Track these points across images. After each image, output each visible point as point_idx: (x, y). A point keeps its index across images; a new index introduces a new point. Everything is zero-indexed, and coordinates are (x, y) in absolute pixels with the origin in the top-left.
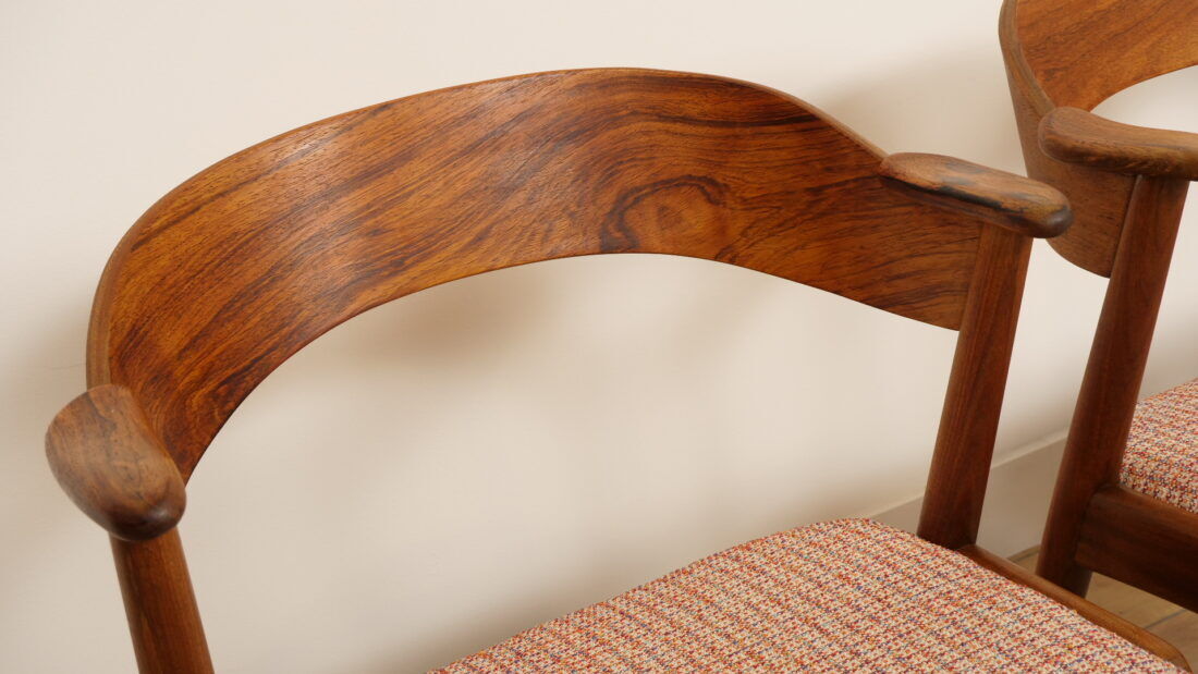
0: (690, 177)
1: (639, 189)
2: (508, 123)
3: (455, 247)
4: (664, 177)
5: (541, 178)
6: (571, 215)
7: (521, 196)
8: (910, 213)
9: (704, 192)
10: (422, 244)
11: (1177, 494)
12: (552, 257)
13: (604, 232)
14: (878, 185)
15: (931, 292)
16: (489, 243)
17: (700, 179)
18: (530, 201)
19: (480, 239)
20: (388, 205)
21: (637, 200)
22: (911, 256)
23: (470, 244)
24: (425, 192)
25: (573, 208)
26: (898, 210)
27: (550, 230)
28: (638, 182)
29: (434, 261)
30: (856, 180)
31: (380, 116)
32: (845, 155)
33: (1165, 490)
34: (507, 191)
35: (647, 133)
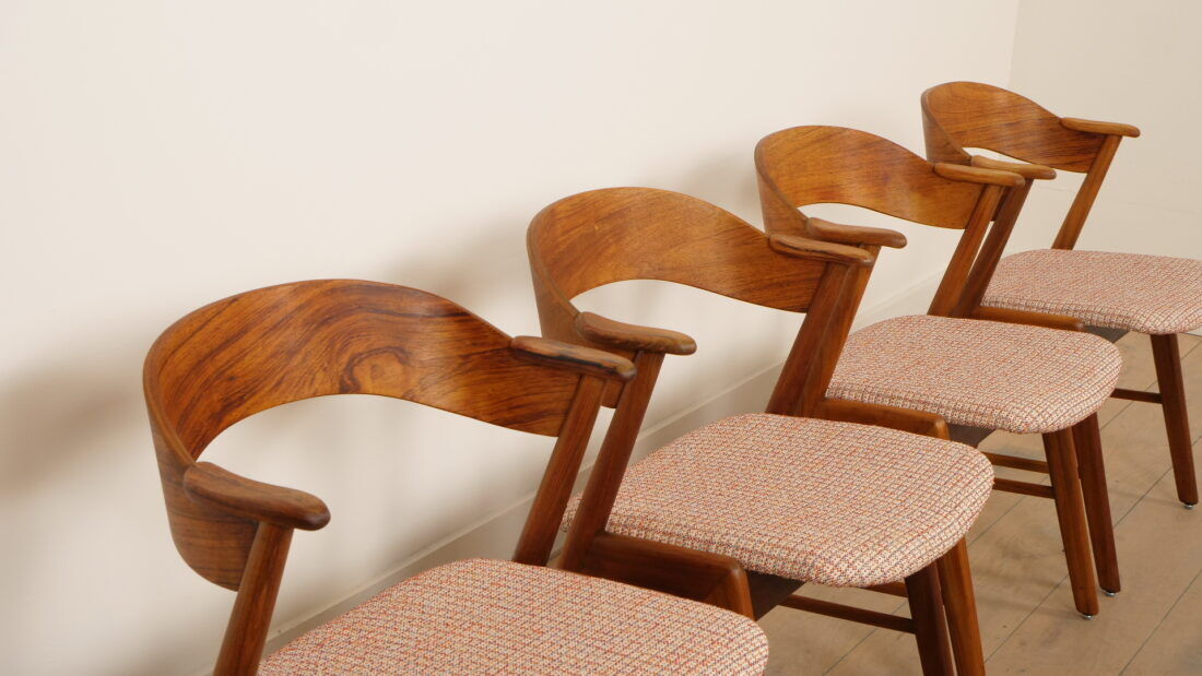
0: (389, 347)
1: (361, 354)
2: (293, 312)
3: (267, 389)
4: (375, 347)
5: (309, 347)
6: (325, 370)
7: (299, 357)
8: (528, 370)
9: (397, 355)
10: (252, 386)
11: (643, 532)
12: (315, 395)
13: (342, 382)
14: (506, 353)
15: (539, 415)
16: (284, 386)
17: (396, 348)
18: (304, 360)
19: (279, 383)
20: (237, 362)
21: (359, 362)
22: (527, 395)
23: (274, 387)
24: (254, 353)
25: (326, 365)
26: (522, 368)
27: (313, 380)
28: (361, 350)
29: (257, 397)
30: (491, 351)
31: (233, 305)
32: (486, 336)
33: (635, 531)
34: (292, 354)
35: (367, 320)
